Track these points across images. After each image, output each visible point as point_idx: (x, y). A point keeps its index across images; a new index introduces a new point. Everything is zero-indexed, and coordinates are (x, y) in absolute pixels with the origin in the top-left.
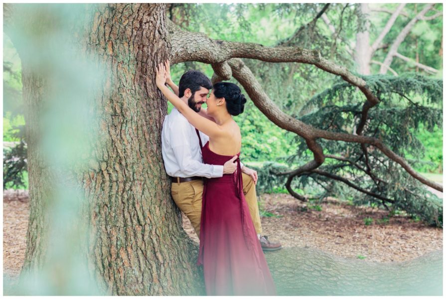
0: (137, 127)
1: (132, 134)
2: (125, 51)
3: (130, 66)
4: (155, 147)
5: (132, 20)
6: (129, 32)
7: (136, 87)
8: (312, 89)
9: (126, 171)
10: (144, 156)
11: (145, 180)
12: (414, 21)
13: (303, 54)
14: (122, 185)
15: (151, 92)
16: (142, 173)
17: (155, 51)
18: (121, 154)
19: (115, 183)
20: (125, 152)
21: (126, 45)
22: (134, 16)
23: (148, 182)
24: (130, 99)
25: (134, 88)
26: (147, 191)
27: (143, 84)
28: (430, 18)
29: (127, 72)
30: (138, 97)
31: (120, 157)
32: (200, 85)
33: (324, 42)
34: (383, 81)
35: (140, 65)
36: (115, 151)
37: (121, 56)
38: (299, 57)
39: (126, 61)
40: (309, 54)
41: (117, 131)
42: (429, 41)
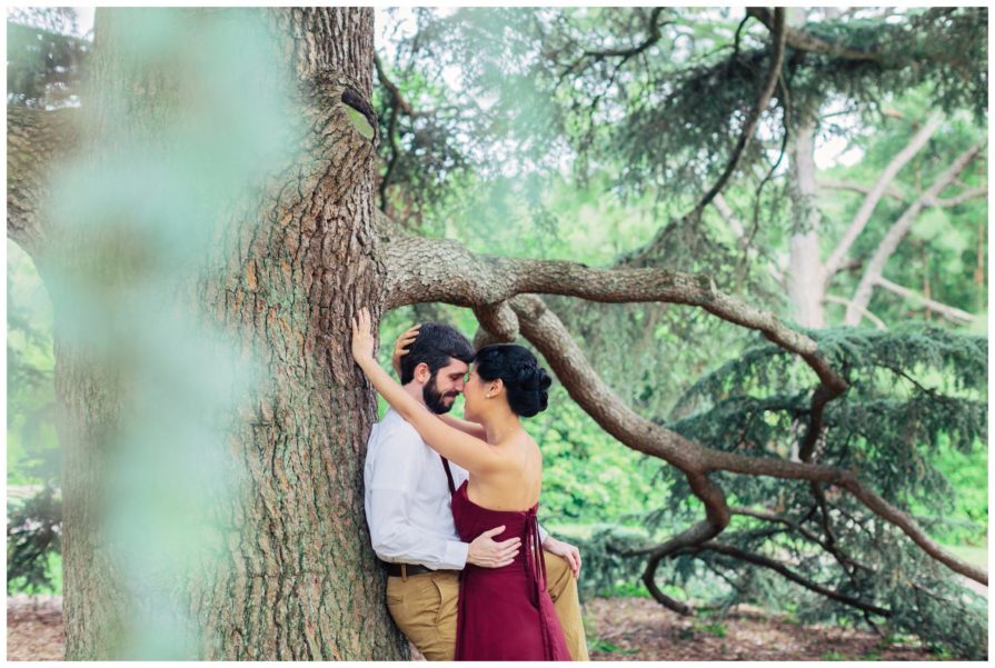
0: (311, 450)
1: (298, 466)
2: (283, 283)
3: (295, 315)
4: (349, 496)
5: (300, 214)
6: (292, 241)
7: (308, 362)
8: (696, 360)
9: (285, 552)
10: (325, 516)
11: (328, 572)
12: (915, 208)
13: (677, 284)
14: (274, 584)
15: (340, 372)
16: (319, 555)
17: (351, 282)
18: (273, 512)
19: (260, 579)
20: (282, 508)
21: (286, 269)
22: (304, 206)
23: (334, 576)
24: (295, 388)
25: (302, 364)
26: (331, 596)
27: (324, 354)
28: (950, 202)
29: (289, 328)
30: (312, 383)
31: (271, 520)
32: (449, 353)
33: (720, 257)
34: (855, 342)
35: (316, 313)
36: (261, 505)
37: (274, 294)
38: (667, 290)
39: (286, 304)
40: (690, 284)
41: (265, 461)
42: (951, 252)
